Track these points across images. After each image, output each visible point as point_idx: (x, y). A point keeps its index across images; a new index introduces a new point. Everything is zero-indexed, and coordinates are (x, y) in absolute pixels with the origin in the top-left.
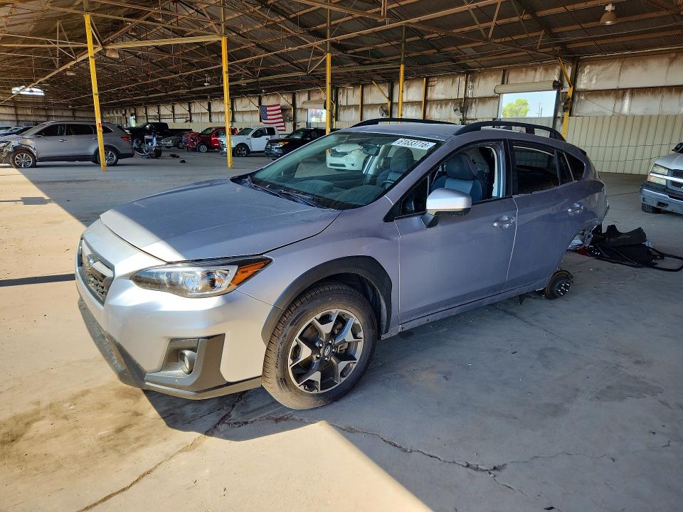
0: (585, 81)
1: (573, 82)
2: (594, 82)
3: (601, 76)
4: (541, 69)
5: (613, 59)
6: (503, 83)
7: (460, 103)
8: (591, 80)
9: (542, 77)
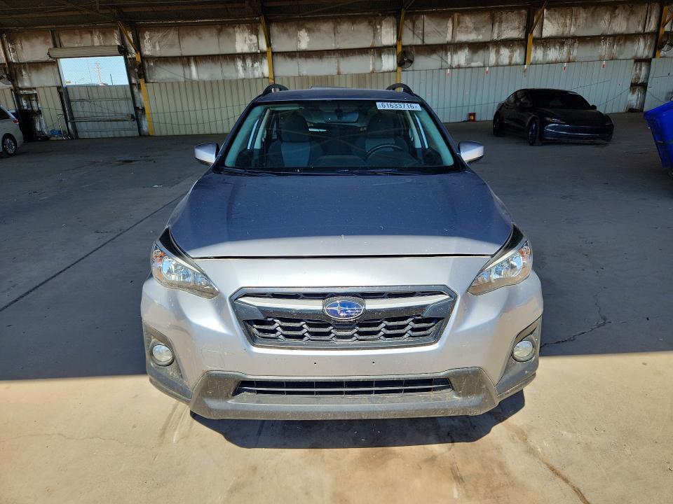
0: (150, 48)
1: (138, 48)
2: (158, 48)
3: (162, 43)
4: (98, 33)
5: (168, 27)
6: (55, 46)
7: (5, 69)
8: (154, 47)
9: (102, 41)
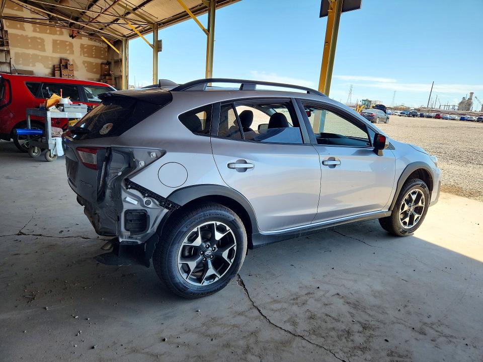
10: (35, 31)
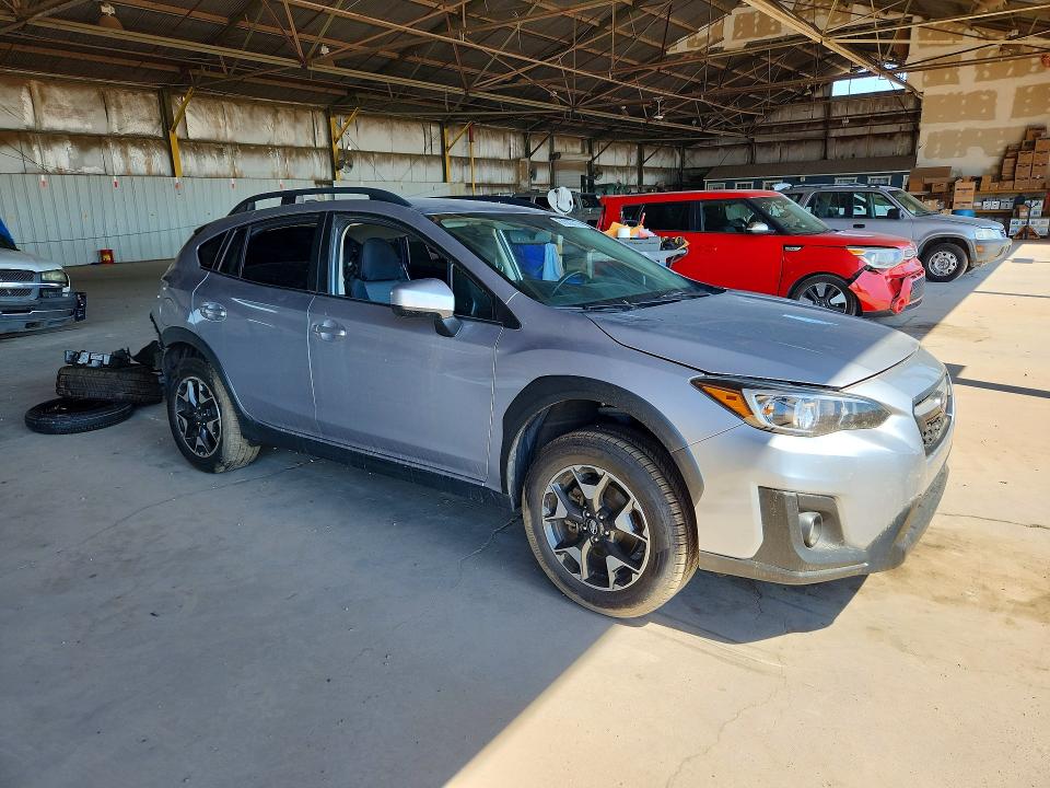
10: (980, 78)
